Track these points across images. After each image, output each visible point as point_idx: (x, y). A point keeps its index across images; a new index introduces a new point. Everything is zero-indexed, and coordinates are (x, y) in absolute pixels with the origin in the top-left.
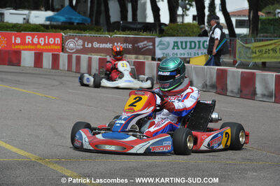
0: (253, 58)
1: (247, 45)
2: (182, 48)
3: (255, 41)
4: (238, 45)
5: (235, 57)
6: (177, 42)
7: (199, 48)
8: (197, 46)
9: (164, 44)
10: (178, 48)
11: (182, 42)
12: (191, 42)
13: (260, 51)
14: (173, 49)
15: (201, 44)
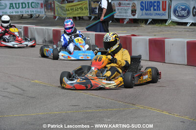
0: (68, 14)
1: (62, 5)
2: (16, 8)
3: (68, 3)
4: (56, 5)
5: (54, 13)
6: (12, 4)
7: (29, 7)
8: (27, 6)
9: (2, 5)
10: (13, 8)
11: (16, 4)
12: (22, 3)
13: (72, 9)
14: (10, 8)
15: (30, 4)
